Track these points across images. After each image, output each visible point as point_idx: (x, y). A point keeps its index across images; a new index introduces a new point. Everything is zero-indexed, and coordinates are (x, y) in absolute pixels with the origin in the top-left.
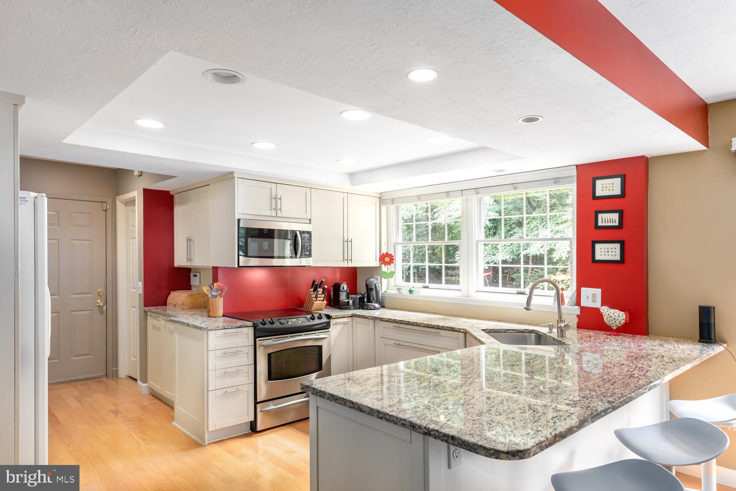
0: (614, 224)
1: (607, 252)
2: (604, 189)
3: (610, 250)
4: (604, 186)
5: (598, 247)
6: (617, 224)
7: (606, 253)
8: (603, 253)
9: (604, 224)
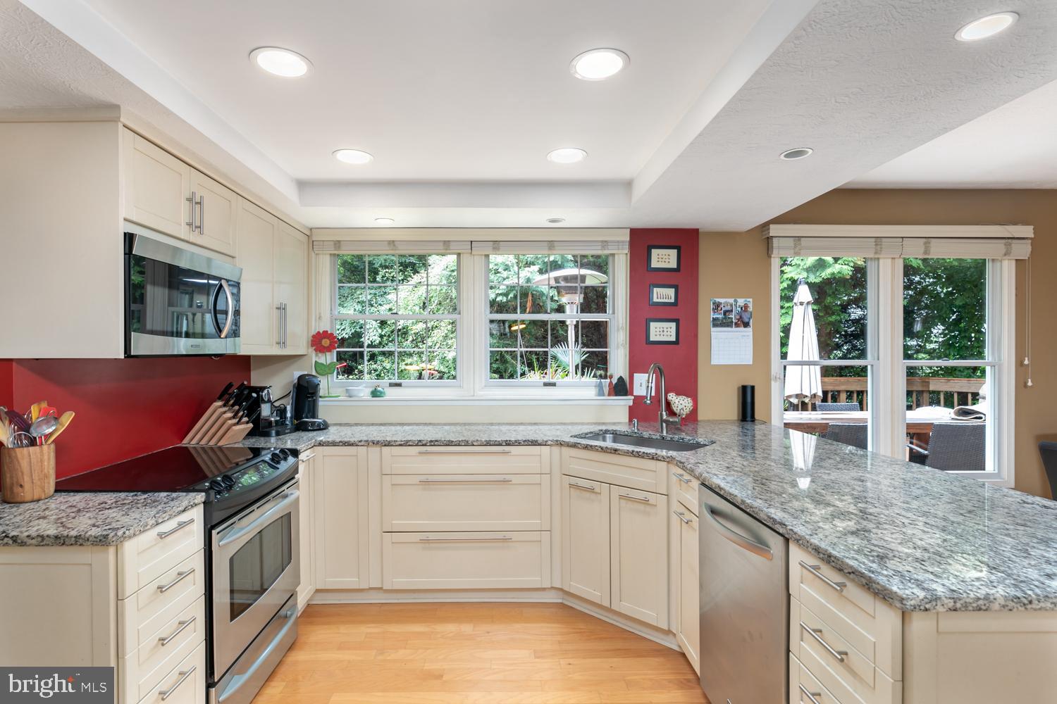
0: (669, 301)
1: (662, 331)
2: (660, 260)
3: (665, 330)
4: (660, 256)
5: (653, 325)
6: (673, 300)
7: (661, 333)
8: (658, 333)
9: (659, 300)
